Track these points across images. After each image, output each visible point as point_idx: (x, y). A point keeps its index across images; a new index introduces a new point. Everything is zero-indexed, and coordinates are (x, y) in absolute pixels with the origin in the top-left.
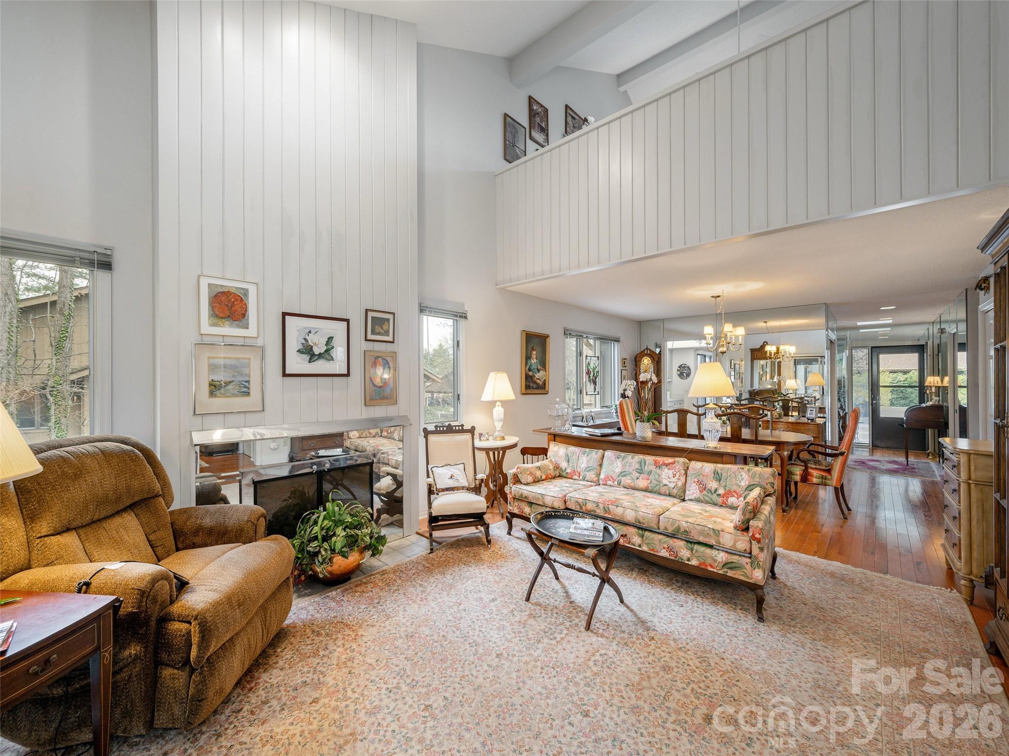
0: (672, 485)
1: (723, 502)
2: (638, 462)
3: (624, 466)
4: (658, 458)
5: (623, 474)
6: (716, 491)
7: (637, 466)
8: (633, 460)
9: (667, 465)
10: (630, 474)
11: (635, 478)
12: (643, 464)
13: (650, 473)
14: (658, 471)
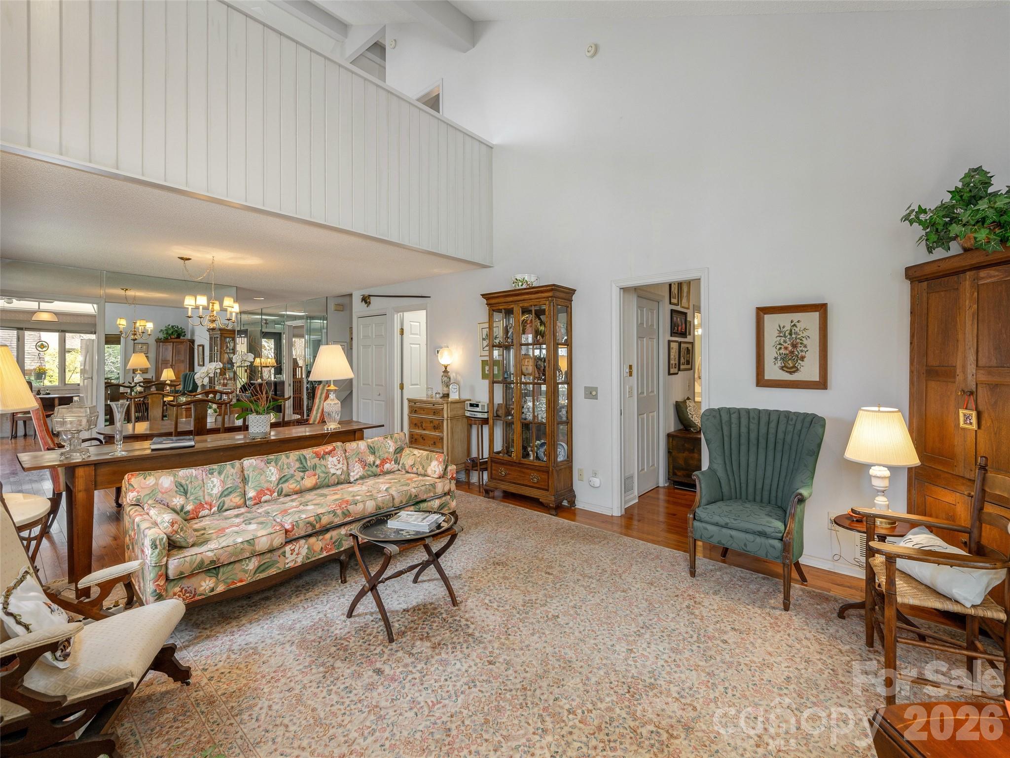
0: (339, 472)
1: (382, 471)
2: (297, 460)
3: (281, 470)
4: (316, 449)
5: (283, 479)
6: (374, 463)
7: (298, 465)
8: (291, 459)
9: (329, 453)
10: (292, 476)
11: (299, 479)
12: (303, 461)
13: (315, 467)
14: (323, 462)
